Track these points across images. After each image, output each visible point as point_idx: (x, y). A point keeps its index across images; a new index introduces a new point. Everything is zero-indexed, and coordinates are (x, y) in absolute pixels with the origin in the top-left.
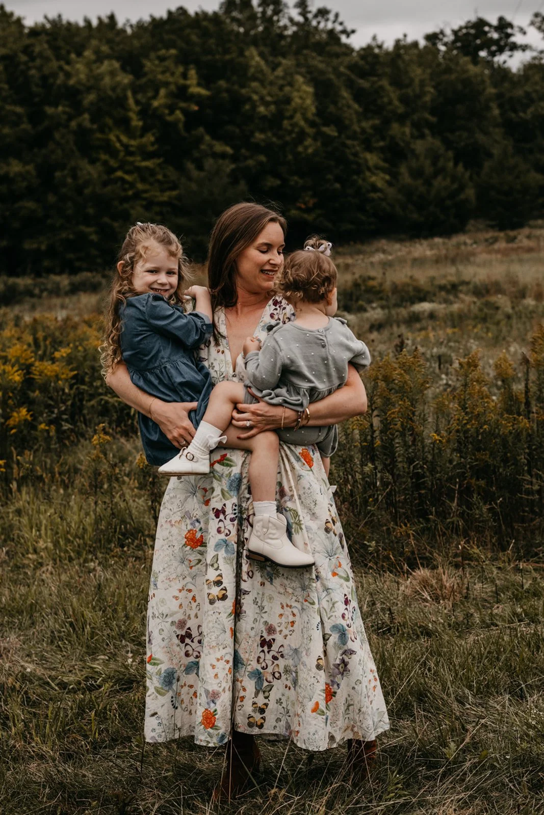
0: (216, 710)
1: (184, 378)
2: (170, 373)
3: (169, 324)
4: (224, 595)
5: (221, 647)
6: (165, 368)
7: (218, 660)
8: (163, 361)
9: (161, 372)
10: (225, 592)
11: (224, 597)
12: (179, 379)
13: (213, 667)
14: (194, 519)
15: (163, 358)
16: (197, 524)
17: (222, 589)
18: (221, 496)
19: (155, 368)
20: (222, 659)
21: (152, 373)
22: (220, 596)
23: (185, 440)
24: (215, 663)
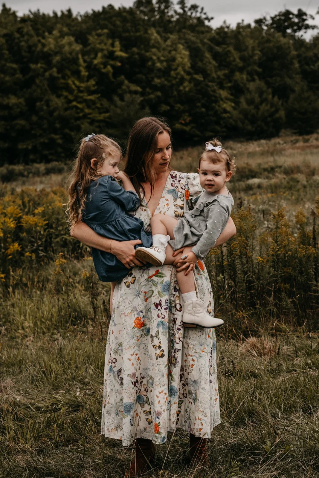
0: (159, 423)
1: (130, 226)
2: (122, 224)
3: (120, 195)
4: (162, 354)
5: (162, 385)
6: (118, 221)
7: (160, 393)
8: (117, 216)
9: (116, 224)
10: (162, 352)
11: (162, 356)
12: (128, 227)
13: (157, 397)
14: (139, 311)
15: (117, 215)
16: (141, 314)
17: (161, 351)
18: (158, 295)
19: (112, 221)
20: (162, 393)
21: (110, 225)
22: (160, 355)
23: (133, 263)
24: (158, 394)
